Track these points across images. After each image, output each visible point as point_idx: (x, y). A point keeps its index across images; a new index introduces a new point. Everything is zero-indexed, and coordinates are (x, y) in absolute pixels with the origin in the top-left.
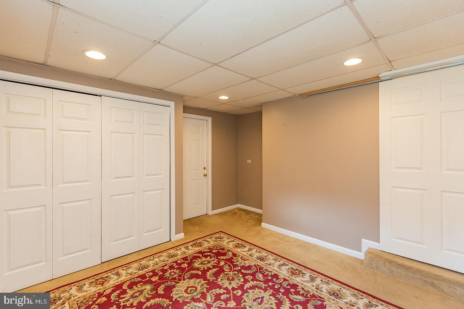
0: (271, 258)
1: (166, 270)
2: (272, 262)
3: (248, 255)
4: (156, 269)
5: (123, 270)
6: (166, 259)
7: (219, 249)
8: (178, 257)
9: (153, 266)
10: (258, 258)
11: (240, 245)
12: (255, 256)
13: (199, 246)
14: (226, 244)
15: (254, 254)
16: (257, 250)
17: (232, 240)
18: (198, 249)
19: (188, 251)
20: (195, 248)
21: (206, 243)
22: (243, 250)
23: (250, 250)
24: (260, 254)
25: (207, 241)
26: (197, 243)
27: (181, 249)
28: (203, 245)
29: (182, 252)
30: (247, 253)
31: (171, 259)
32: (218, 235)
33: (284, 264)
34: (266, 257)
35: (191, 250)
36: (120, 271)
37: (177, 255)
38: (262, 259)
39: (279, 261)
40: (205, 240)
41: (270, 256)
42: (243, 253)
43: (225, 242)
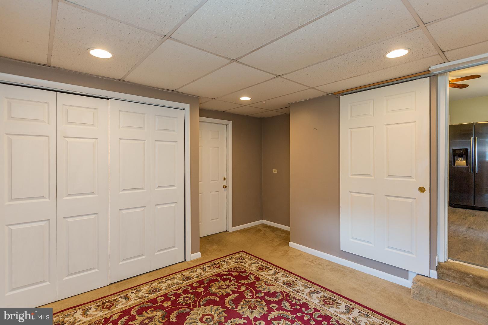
0: (300, 283)
1: (180, 295)
2: (301, 288)
3: (273, 280)
4: (168, 293)
5: (133, 293)
6: (180, 282)
7: (240, 272)
8: (193, 279)
9: (165, 289)
10: (284, 283)
11: (264, 268)
12: (281, 281)
13: (217, 267)
14: (248, 266)
15: (280, 278)
16: (283, 274)
17: (255, 261)
18: (216, 271)
19: (205, 273)
20: (212, 270)
21: (226, 264)
22: (267, 273)
23: (275, 273)
24: (287, 279)
25: (226, 262)
26: (215, 264)
27: (197, 270)
28: (222, 266)
29: (197, 274)
30: (272, 277)
31: (185, 282)
32: (238, 255)
33: (315, 292)
34: (294, 282)
35: (209, 272)
36: (130, 294)
37: (192, 278)
38: (289, 285)
39: (309, 288)
40: (224, 261)
41: (298, 282)
42: (268, 277)
43: (247, 264)
